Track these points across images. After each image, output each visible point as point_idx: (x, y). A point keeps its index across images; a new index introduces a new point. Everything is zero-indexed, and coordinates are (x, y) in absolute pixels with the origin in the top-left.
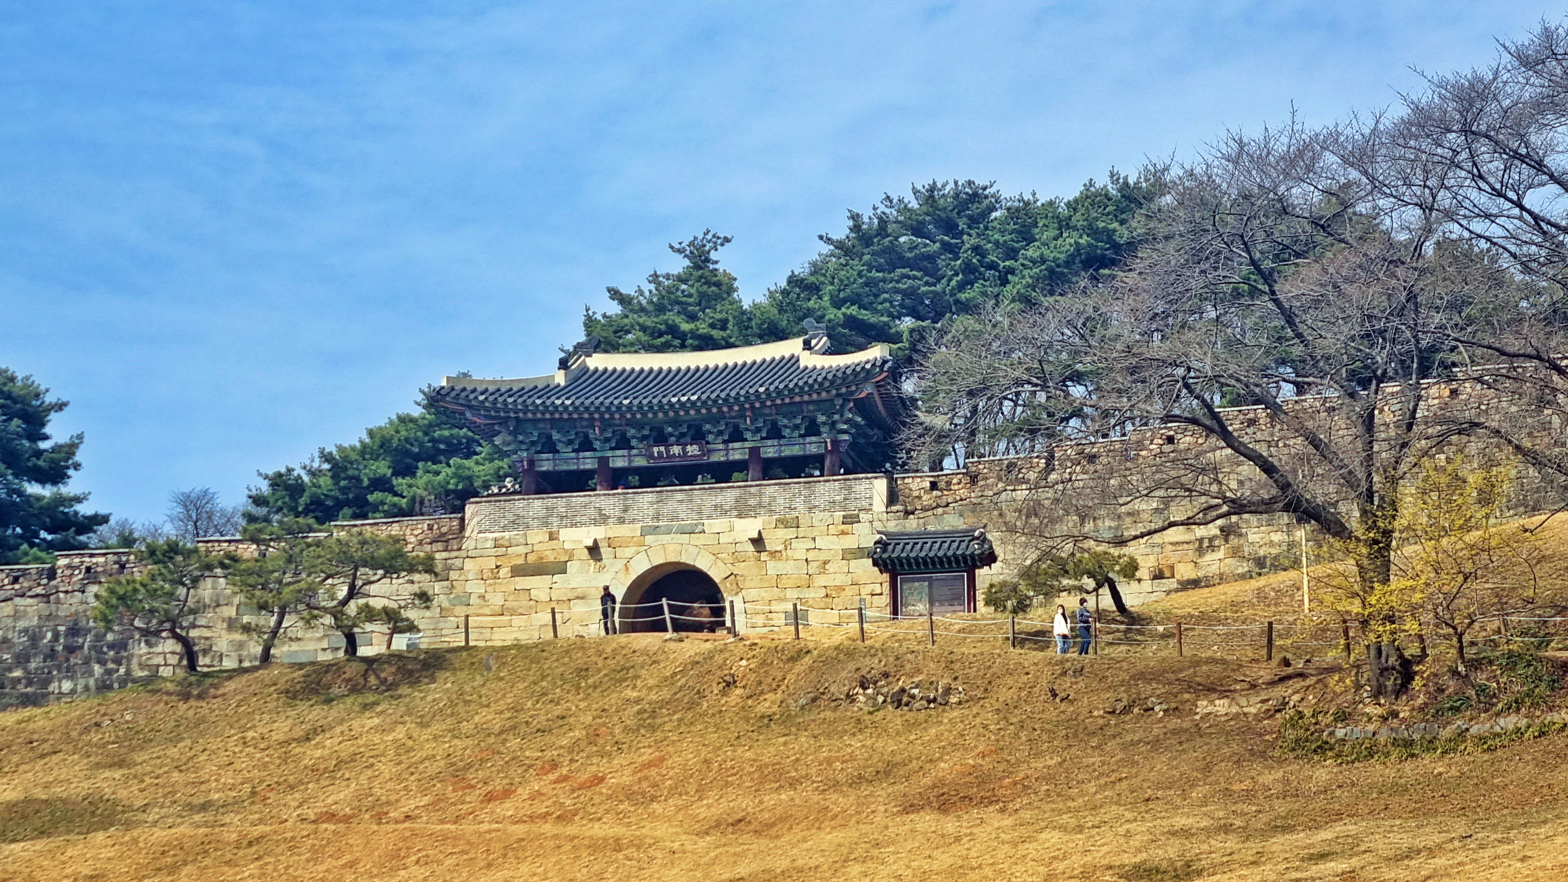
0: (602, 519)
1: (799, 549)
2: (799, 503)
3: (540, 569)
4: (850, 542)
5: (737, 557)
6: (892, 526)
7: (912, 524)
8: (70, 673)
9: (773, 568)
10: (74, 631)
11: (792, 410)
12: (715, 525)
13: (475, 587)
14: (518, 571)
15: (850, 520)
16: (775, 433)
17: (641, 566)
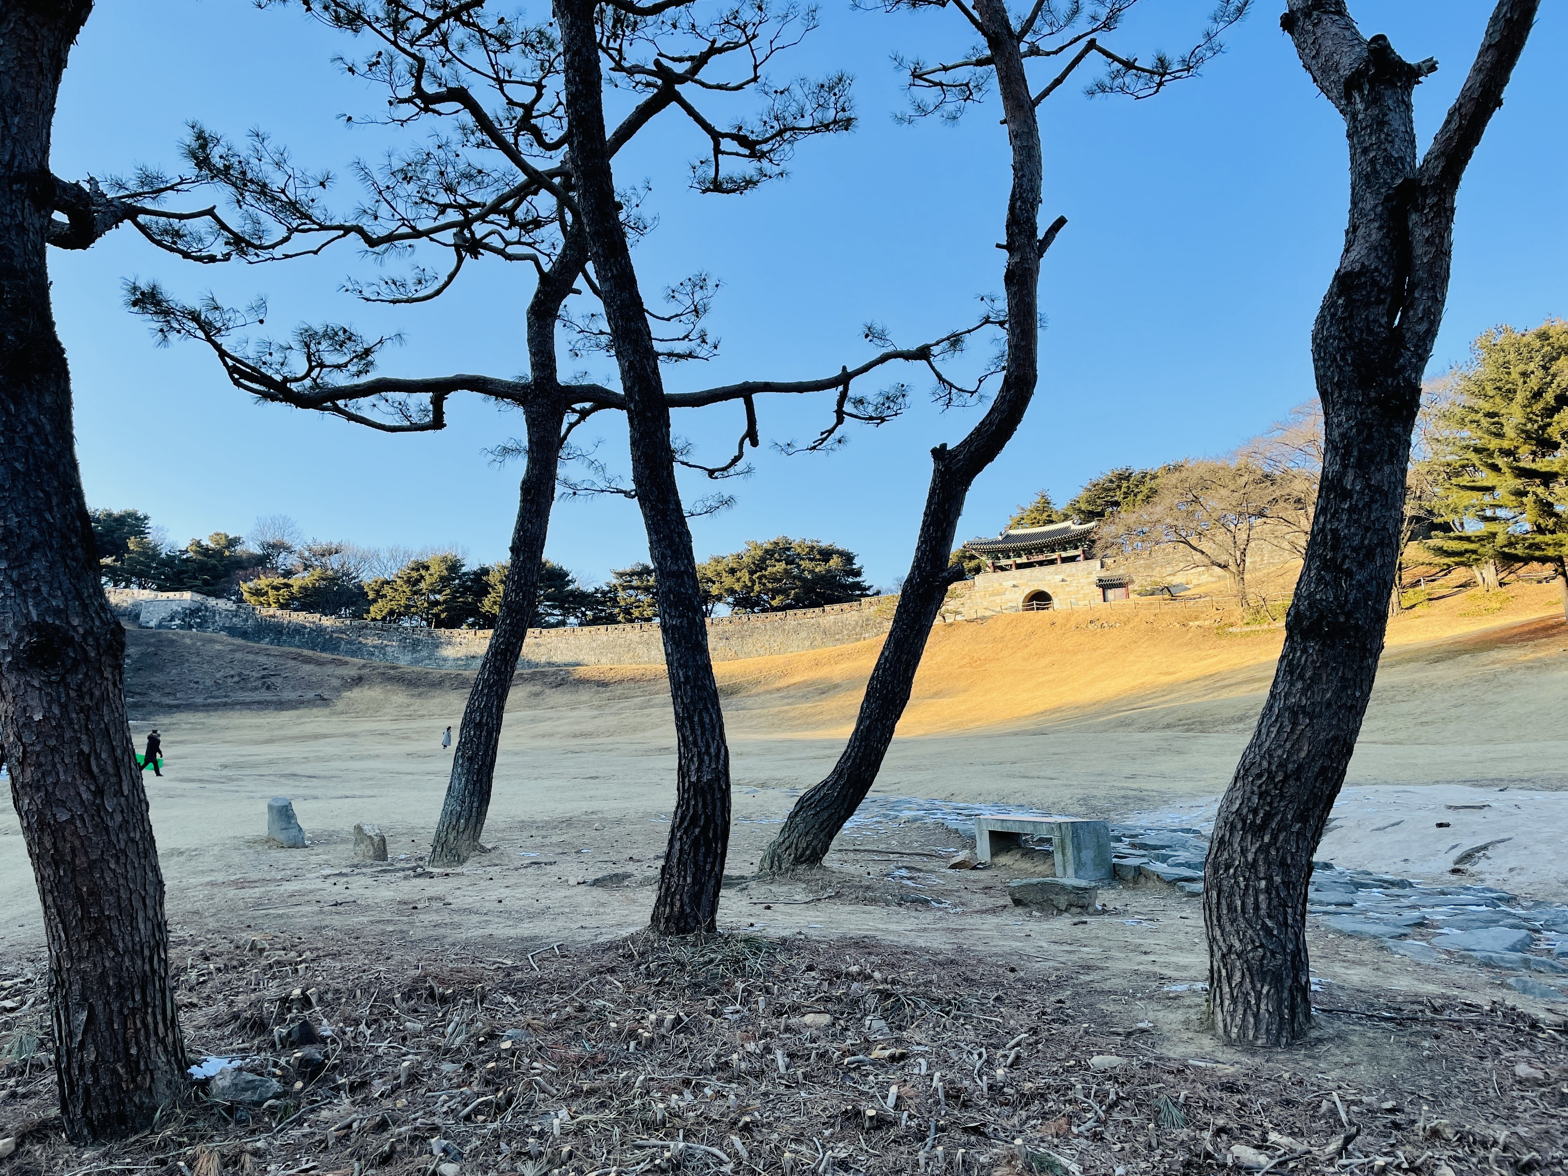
0: (1015, 578)
1: (1074, 584)
2: (1074, 570)
3: (998, 594)
4: (1090, 580)
5: (1056, 587)
6: (1103, 574)
7: (1108, 573)
8: (868, 632)
9: (1067, 589)
10: (867, 620)
11: (1069, 542)
12: (1050, 577)
13: (979, 600)
14: (990, 595)
15: (1090, 573)
16: (1065, 550)
17: (1027, 591)
